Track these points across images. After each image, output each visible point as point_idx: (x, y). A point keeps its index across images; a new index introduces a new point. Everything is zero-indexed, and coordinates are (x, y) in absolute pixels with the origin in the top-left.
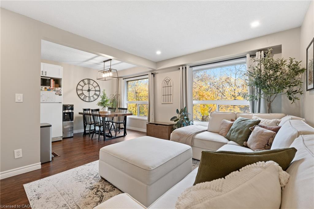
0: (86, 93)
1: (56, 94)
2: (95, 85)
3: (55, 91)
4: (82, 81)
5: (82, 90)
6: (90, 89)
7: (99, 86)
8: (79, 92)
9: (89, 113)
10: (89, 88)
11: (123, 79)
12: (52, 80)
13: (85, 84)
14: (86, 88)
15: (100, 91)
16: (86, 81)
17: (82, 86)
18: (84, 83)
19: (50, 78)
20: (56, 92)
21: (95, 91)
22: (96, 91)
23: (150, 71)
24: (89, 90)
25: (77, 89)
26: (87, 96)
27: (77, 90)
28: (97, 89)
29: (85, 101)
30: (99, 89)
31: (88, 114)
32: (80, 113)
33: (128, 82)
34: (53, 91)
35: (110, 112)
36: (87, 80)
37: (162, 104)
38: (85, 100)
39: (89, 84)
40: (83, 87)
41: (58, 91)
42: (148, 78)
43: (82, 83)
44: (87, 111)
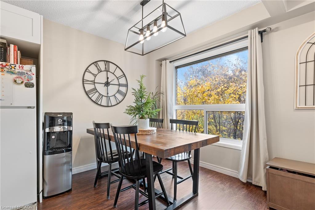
0: (102, 89)
1: (15, 81)
2: (118, 73)
3: (13, 73)
4: (93, 63)
5: (94, 82)
6: (109, 81)
7: (125, 76)
8: (89, 87)
9: (106, 133)
10: (108, 78)
11: (170, 62)
12: (12, 46)
13: (100, 71)
14: (101, 78)
15: (126, 86)
16: (102, 65)
17: (93, 74)
18: (98, 69)
19: (5, 41)
20: (14, 76)
21: (117, 87)
22: (119, 85)
23: (253, 27)
24: (107, 84)
25: (83, 79)
26: (103, 96)
27: (83, 81)
28: (122, 81)
29: (100, 105)
30: (124, 82)
31: (104, 136)
32: (89, 131)
33: (177, 68)
34: (5, 73)
35: (155, 131)
36: (103, 62)
37: (298, 109)
38: (99, 103)
39: (107, 71)
40: (95, 76)
41: (22, 74)
42: (246, 48)
43: (93, 69)
44: (102, 130)
